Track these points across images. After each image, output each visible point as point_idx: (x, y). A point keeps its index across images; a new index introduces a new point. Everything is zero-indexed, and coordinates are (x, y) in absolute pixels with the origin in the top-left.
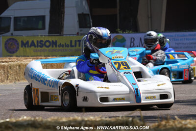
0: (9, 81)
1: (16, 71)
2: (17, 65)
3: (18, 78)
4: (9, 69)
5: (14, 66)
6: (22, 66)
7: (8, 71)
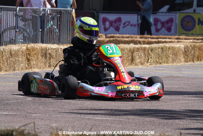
0: (149, 64)
1: (159, 54)
2: (159, 48)
3: (160, 61)
4: (150, 51)
5: (156, 48)
6: (165, 49)
7: (149, 53)
